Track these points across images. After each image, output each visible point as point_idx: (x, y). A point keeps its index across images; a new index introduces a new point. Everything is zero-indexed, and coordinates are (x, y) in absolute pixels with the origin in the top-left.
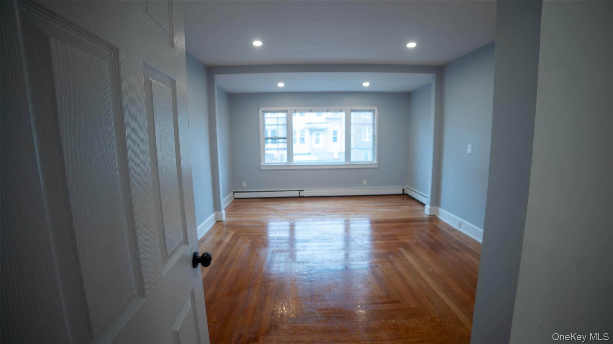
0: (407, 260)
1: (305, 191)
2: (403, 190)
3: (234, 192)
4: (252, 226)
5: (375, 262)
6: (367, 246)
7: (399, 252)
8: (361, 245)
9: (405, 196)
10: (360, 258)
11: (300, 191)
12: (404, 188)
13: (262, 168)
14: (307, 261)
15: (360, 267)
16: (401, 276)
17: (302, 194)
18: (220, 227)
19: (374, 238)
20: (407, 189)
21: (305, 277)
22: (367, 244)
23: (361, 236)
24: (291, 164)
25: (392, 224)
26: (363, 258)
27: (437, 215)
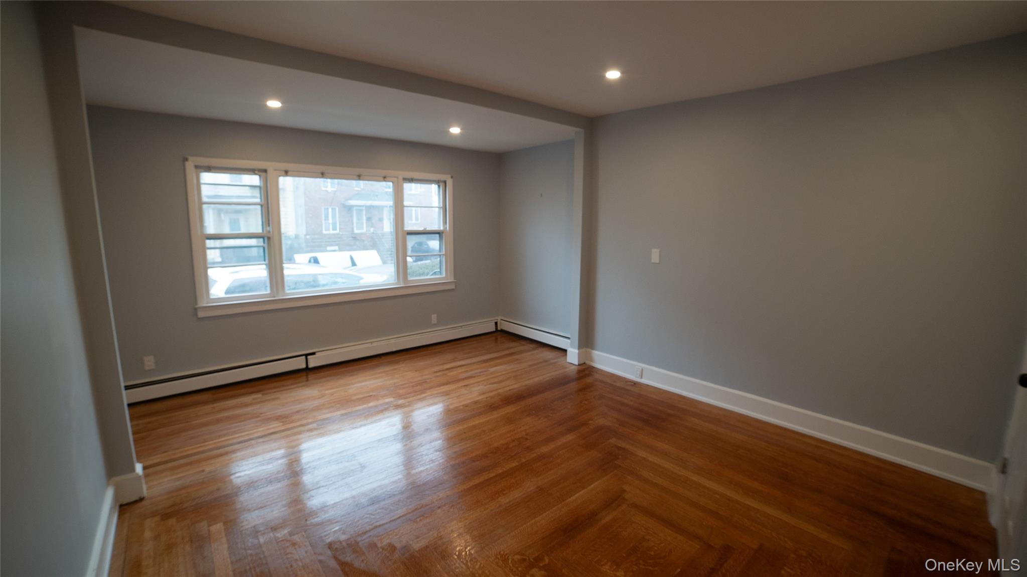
1: (317, 354)
2: (496, 323)
9: (504, 335)
11: (306, 355)
13: (201, 314)
17: (313, 362)
20: (503, 321)
24: (280, 297)
27: (588, 362)
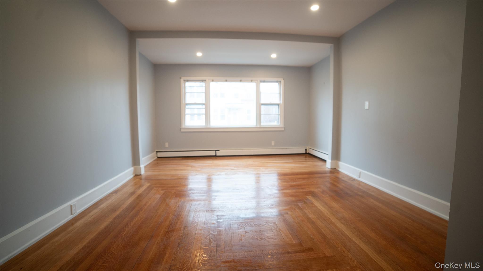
0: (316, 206)
1: (220, 151)
2: (306, 150)
3: (157, 152)
4: (168, 179)
5: (285, 210)
6: (277, 195)
7: (307, 199)
8: (271, 194)
9: (308, 155)
10: (270, 206)
11: (216, 151)
12: (306, 148)
13: (182, 130)
14: (217, 209)
15: (269, 214)
16: (312, 223)
17: (218, 154)
18: (137, 180)
19: (282, 188)
20: (309, 149)
21: (213, 225)
22: (276, 193)
23: (271, 186)
24: (208, 127)
25: (298, 176)
26: (272, 206)
27: (337, 168)
